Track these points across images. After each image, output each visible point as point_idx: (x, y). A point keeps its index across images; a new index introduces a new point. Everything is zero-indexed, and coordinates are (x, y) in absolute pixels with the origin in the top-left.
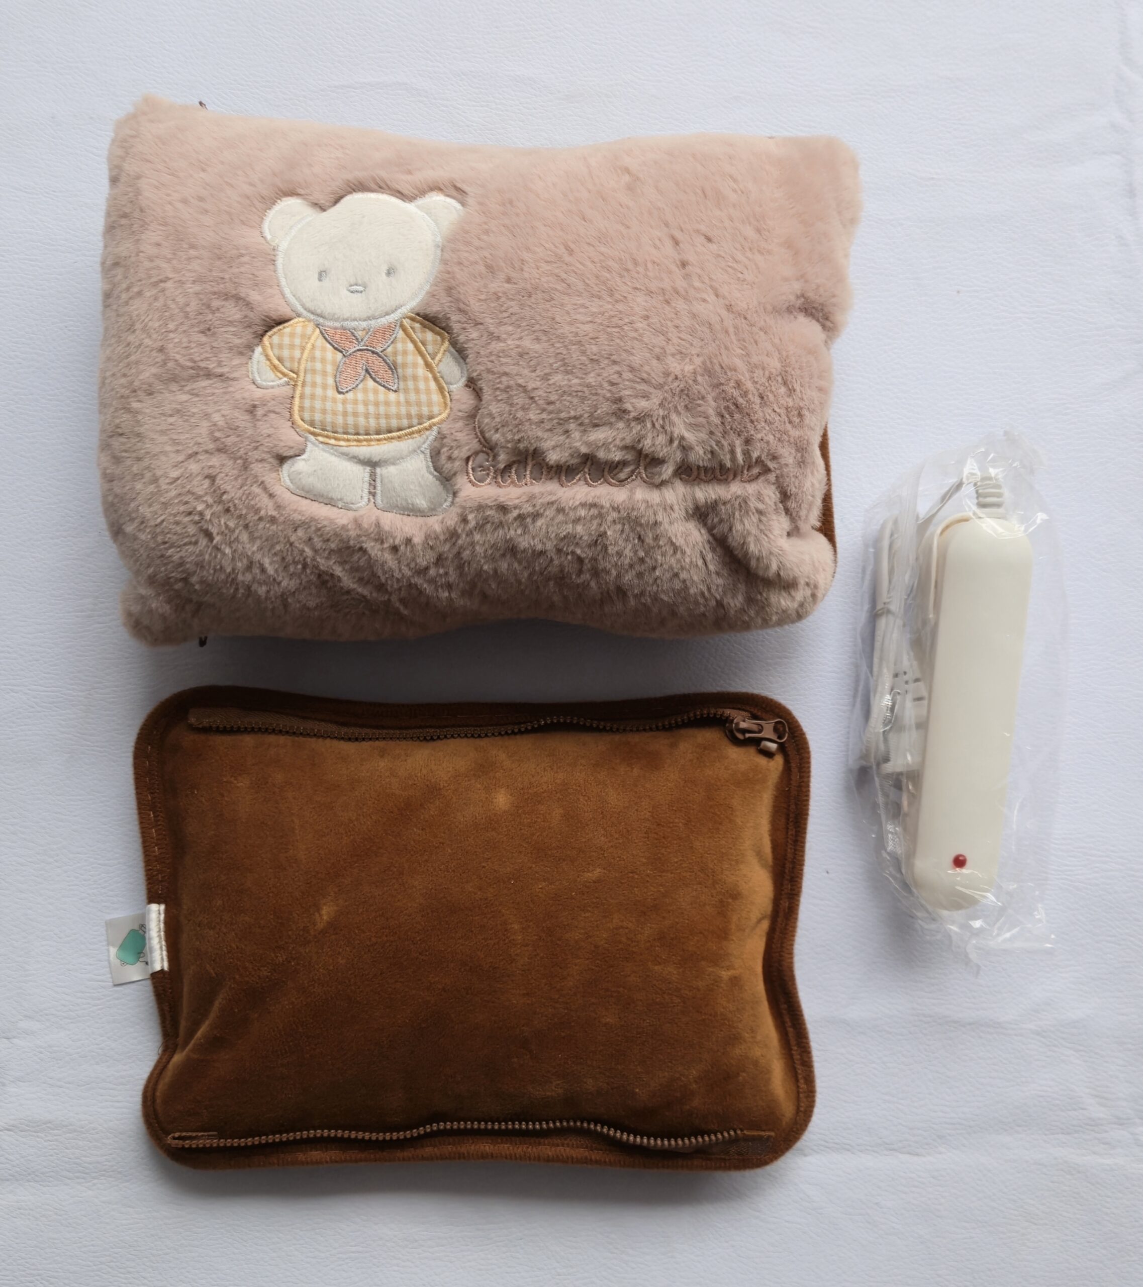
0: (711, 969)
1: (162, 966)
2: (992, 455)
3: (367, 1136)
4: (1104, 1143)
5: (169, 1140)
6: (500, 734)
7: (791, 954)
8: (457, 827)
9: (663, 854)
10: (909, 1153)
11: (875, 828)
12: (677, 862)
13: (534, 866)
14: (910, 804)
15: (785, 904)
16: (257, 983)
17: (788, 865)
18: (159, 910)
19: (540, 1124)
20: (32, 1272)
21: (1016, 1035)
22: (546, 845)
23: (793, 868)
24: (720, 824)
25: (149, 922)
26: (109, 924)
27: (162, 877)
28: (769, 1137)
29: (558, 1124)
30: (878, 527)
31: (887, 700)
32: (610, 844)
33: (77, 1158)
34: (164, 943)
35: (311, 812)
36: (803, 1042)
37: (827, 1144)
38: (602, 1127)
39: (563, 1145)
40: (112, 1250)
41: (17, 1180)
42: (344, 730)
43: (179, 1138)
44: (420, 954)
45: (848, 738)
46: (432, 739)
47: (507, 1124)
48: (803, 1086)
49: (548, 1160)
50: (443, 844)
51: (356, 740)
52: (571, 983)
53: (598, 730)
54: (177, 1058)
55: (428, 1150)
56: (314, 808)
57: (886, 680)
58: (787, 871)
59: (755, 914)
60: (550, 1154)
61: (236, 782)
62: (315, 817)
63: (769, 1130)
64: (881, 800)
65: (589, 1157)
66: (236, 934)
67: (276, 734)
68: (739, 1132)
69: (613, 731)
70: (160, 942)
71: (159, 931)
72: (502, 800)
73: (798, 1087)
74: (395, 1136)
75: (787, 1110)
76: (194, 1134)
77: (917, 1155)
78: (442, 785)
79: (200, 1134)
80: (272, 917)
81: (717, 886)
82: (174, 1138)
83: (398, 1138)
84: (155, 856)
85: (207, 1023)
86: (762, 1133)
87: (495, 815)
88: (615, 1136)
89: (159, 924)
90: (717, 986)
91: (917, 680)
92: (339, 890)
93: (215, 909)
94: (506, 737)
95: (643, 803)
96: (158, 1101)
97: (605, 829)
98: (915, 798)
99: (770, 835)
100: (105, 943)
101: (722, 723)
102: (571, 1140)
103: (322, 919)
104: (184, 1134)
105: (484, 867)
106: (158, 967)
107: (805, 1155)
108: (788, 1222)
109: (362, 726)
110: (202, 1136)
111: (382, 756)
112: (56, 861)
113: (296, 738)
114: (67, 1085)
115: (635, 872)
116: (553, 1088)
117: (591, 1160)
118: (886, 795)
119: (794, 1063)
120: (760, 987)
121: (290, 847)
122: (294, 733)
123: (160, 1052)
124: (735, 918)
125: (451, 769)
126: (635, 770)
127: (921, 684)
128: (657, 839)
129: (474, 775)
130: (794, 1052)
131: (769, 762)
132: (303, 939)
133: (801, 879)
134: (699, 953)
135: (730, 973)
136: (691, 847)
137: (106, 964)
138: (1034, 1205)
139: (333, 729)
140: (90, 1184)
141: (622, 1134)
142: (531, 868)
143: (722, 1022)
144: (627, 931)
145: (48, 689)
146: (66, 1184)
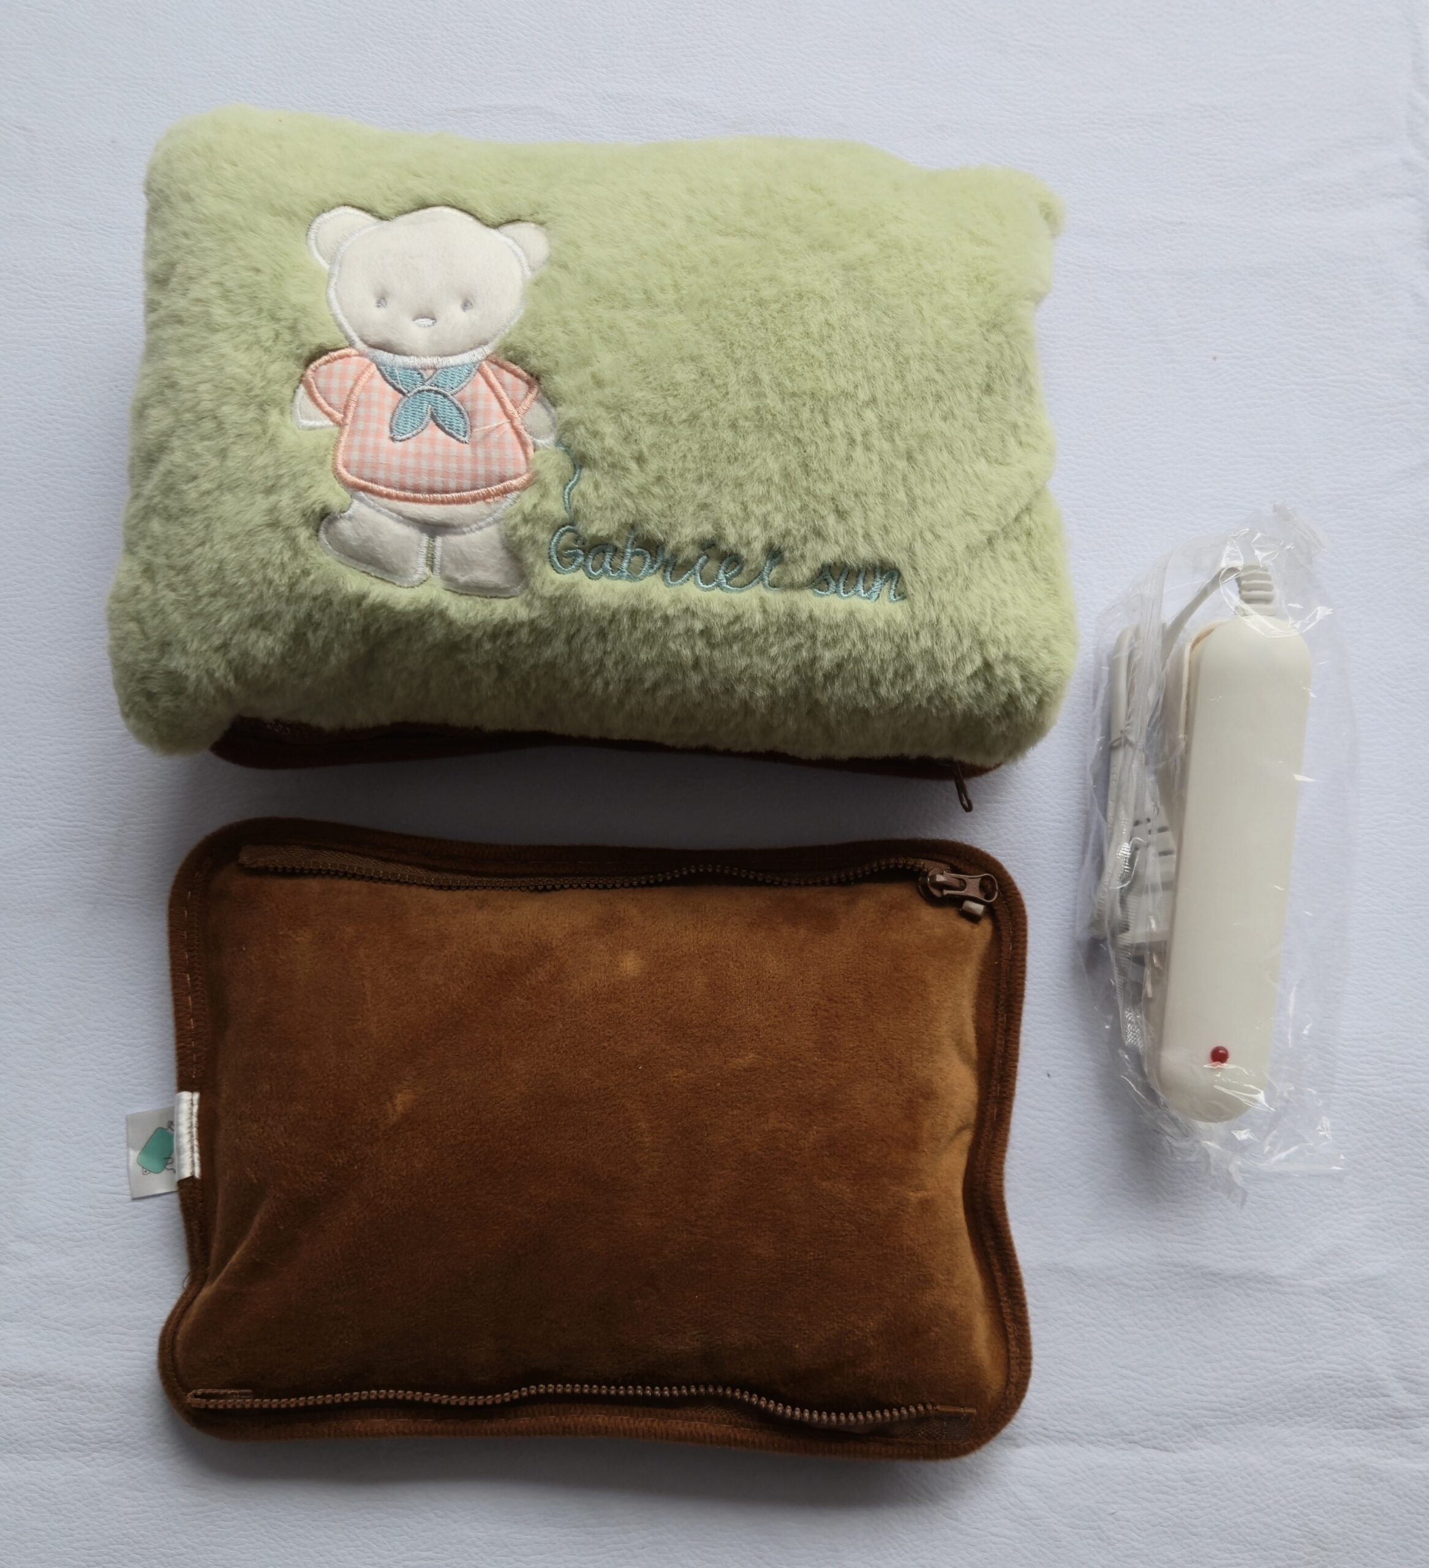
0: (894, 1188)
1: (193, 1172)
2: (1259, 535)
3: (445, 1399)
4: (1413, 1443)
5: (189, 1398)
6: (631, 885)
7: (1000, 1174)
8: (572, 997)
9: (835, 1037)
10: (1154, 1448)
11: (1110, 1018)
12: (852, 1049)
13: (668, 1048)
14: (1155, 983)
15: (992, 1110)
16: (309, 1192)
17: (998, 1061)
18: (192, 1100)
19: (670, 1390)
21: (1295, 1294)
22: (685, 1021)
23: (1004, 1064)
24: (910, 1001)
25: (178, 1114)
26: (130, 1121)
27: (197, 1058)
28: (970, 1415)
29: (693, 1390)
30: (1114, 642)
31: (1125, 849)
32: (767, 1023)
33: (74, 1424)
34: (196, 1142)
35: (387, 975)
36: (1015, 1292)
37: (1046, 1432)
38: (751, 1395)
39: (699, 1419)
40: (111, 1547)
42: (434, 877)
43: (203, 1396)
44: (519, 1158)
45: (1075, 904)
46: (545, 890)
47: (626, 1388)
48: (1014, 1349)
49: (679, 1438)
50: (553, 1017)
51: (450, 888)
52: (713, 1201)
53: (755, 883)
54: (206, 1291)
55: (523, 1422)
56: (391, 969)
57: (1125, 826)
58: (995, 1068)
59: (954, 1122)
60: (682, 1429)
61: (294, 936)
62: (392, 981)
63: (970, 1406)
64: (1116, 980)
65: (732, 1436)
66: (285, 1128)
67: (349, 879)
68: (930, 1407)
69: (775, 886)
70: (191, 1141)
71: (191, 1127)
72: (631, 964)
73: (1008, 1350)
74: (480, 1400)
75: (994, 1379)
76: (222, 1391)
77: (1166, 1450)
78: (554, 944)
79: (229, 1392)
80: (331, 1106)
81: (904, 1080)
82: (196, 1396)
83: (485, 1403)
84: (191, 1031)
85: (245, 1244)
86: (960, 1410)
87: (621, 982)
88: (766, 1408)
89: (191, 1118)
90: (903, 1211)
91: (1162, 830)
92: (419, 1074)
93: (260, 1096)
94: (638, 889)
95: (811, 973)
96: (179, 1348)
97: (761, 1004)
98: (1160, 974)
99: (974, 1022)
100: (124, 1145)
101: (913, 877)
102: (710, 1413)
103: (395, 1111)
104: (208, 1391)
105: (604, 1048)
106: (187, 1173)
107: (1018, 1446)
108: (992, 1535)
109: (457, 872)
110: (233, 1394)
111: (481, 908)
112: (69, 1039)
113: (374, 885)
114: (67, 1328)
115: (797, 1059)
116: (687, 1340)
117: (735, 1439)
118: (1123, 972)
119: (1004, 1319)
120: (959, 1215)
121: (359, 1017)
122: (371, 878)
123: (186, 1284)
124: (927, 1124)
125: (567, 925)
126: (802, 932)
127: (1167, 835)
128: (827, 1018)
129: (596, 933)
130: (1002, 1304)
131: (972, 928)
132: (369, 1136)
133: (1014, 1078)
134: (879, 1166)
135: (919, 1195)
136: (872, 1030)
137: (124, 1171)
138: (1322, 1523)
139: (422, 873)
140: (88, 1458)
141: (776, 1405)
142: (664, 1050)
143: (909, 1258)
144: (787, 1134)
145: (71, 824)
146: (58, 1458)
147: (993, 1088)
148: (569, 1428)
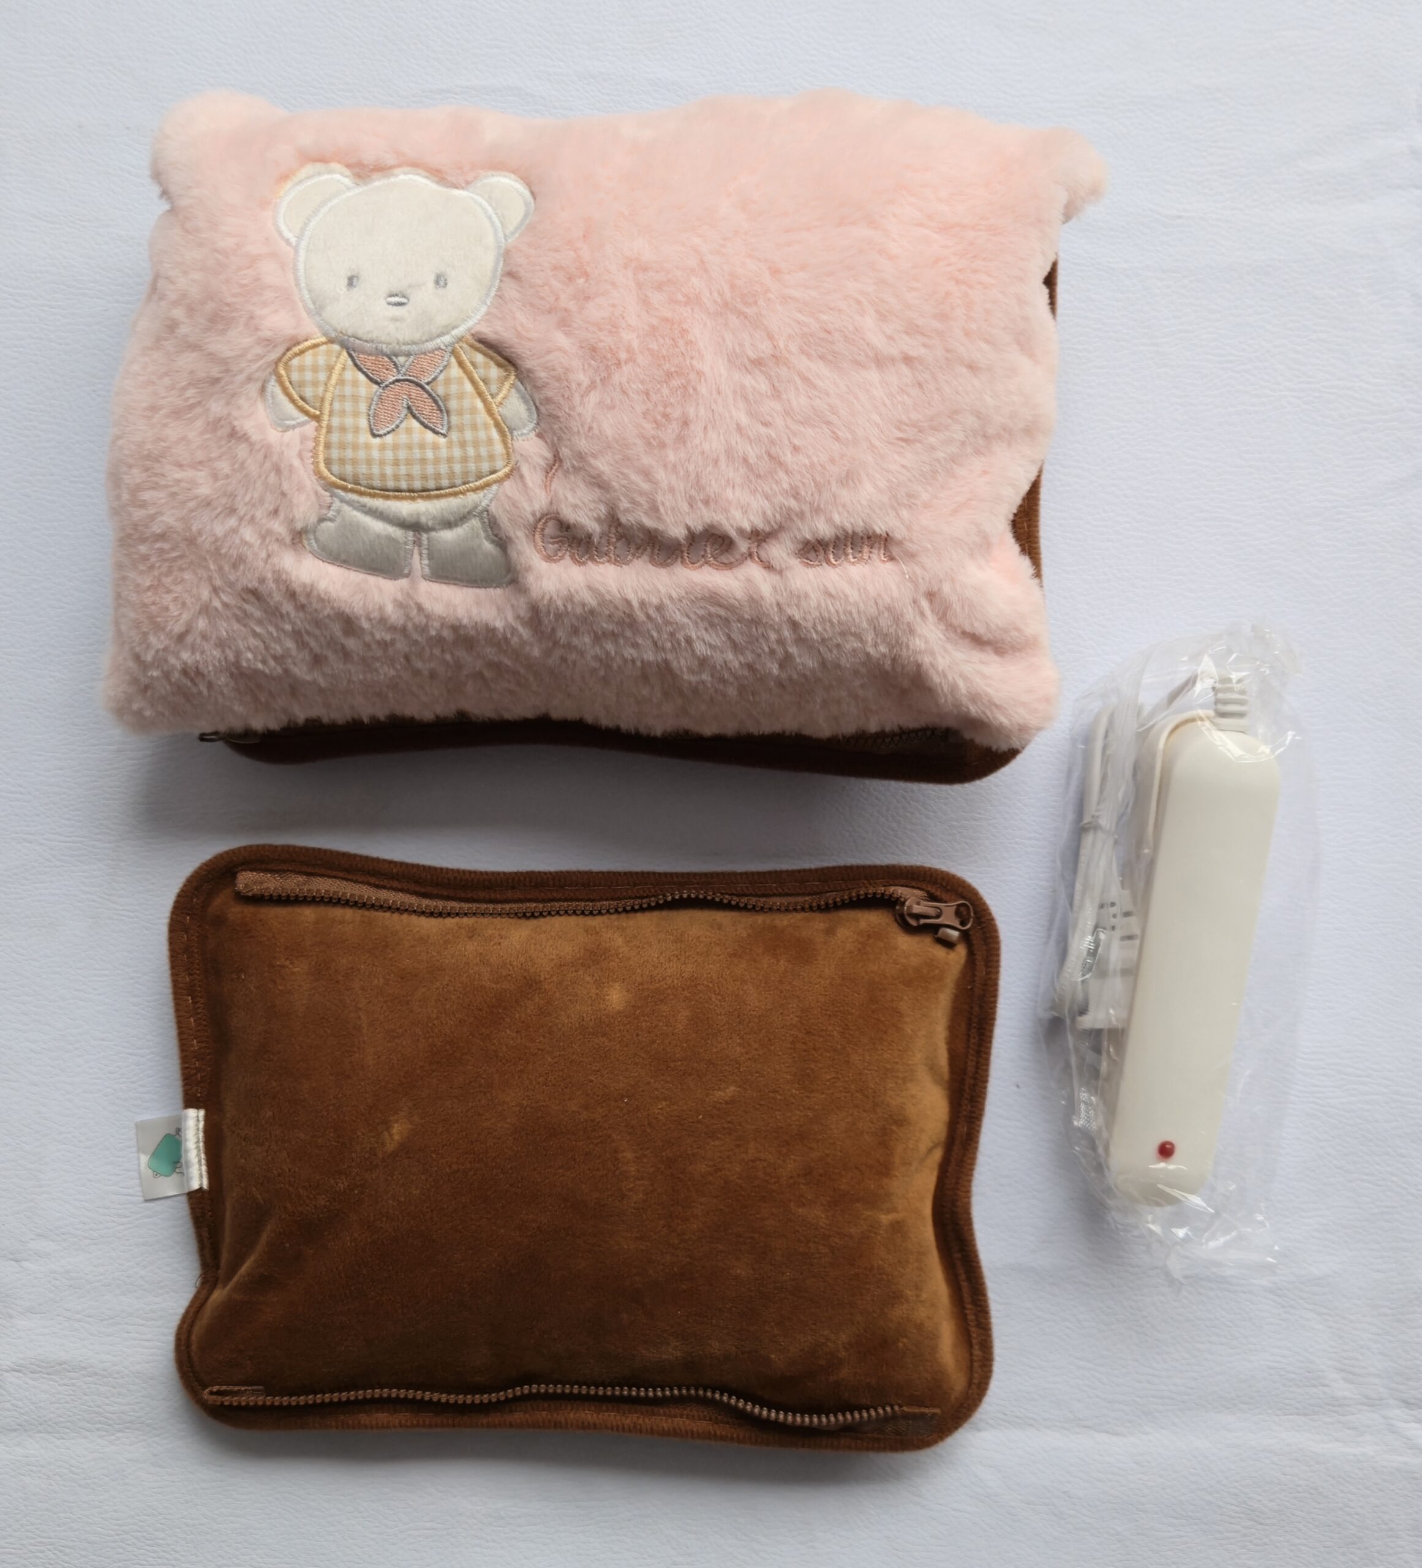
0: (867, 1213)
1: (201, 1184)
3: (444, 1398)
4: (1349, 1429)
5: (206, 1394)
6: (617, 911)
7: (968, 1192)
8: (560, 1030)
9: (812, 1070)
10: (1107, 1432)
12: (829, 1080)
13: (652, 1081)
15: (963, 1129)
16: (313, 1214)
17: (969, 1081)
18: (198, 1117)
20: (43, 1540)
21: (1244, 1292)
22: (669, 1055)
23: (974, 1085)
24: (885, 1032)
25: (186, 1129)
26: (140, 1127)
27: (201, 1077)
28: (934, 1414)
29: (676, 1392)
30: (1091, 719)
31: (1088, 942)
32: (748, 1056)
33: (99, 1407)
34: (203, 1156)
35: (382, 1007)
36: (979, 1300)
37: (1006, 1418)
38: (730, 1397)
39: (681, 1416)
41: (26, 1431)
42: (425, 904)
43: (219, 1393)
44: (511, 1185)
46: (533, 916)
47: (613, 1389)
48: (977, 1352)
49: (664, 1433)
50: (542, 1050)
51: (440, 915)
52: (695, 1226)
53: (737, 909)
54: (218, 1295)
55: (518, 1416)
56: (386, 1002)
58: (966, 1088)
59: (924, 1143)
60: (666, 1426)
61: (291, 966)
62: (386, 1014)
63: (934, 1406)
65: (712, 1432)
66: (288, 1153)
67: (343, 907)
68: (896, 1408)
69: (757, 911)
70: (198, 1155)
71: (198, 1142)
72: (616, 997)
73: (971, 1354)
74: (477, 1398)
75: (957, 1382)
76: (236, 1388)
77: (1117, 1434)
78: (543, 976)
79: (243, 1389)
80: (332, 1135)
81: (878, 1110)
82: (212, 1393)
83: (481, 1401)
84: (194, 1051)
85: (252, 1258)
86: (926, 1410)
87: (608, 1016)
88: (744, 1409)
89: (197, 1134)
90: (875, 1233)
91: (1127, 914)
92: (415, 1105)
93: (263, 1122)
94: (623, 915)
95: (790, 1006)
96: (194, 1347)
97: (742, 1038)
98: (1117, 1065)
99: (947, 1044)
100: (135, 1149)
101: (890, 904)
102: (691, 1411)
103: (392, 1139)
104: (224, 1388)
105: (592, 1081)
106: (195, 1186)
107: (979, 1430)
108: (954, 1510)
109: (448, 898)
110: (246, 1390)
111: (470, 938)
113: (367, 913)
114: (87, 1319)
115: (777, 1092)
116: (670, 1350)
117: (715, 1435)
119: (968, 1325)
120: (928, 1233)
121: (356, 1049)
122: (364, 905)
123: (198, 1283)
124: (899, 1149)
125: (554, 957)
126: (782, 962)
127: (1133, 920)
128: (805, 1051)
129: (583, 965)
130: (967, 1312)
131: (948, 953)
132: (368, 1163)
133: (984, 1098)
134: (852, 1192)
135: (891, 1217)
136: (848, 1062)
137: (135, 1174)
138: (1259, 1501)
139: (412, 900)
140: (113, 1437)
141: (754, 1406)
142: (649, 1083)
143: (879, 1276)
144: (765, 1164)
145: (68, 839)
146: (86, 1438)
147: (964, 1107)
148: (561, 1423)
